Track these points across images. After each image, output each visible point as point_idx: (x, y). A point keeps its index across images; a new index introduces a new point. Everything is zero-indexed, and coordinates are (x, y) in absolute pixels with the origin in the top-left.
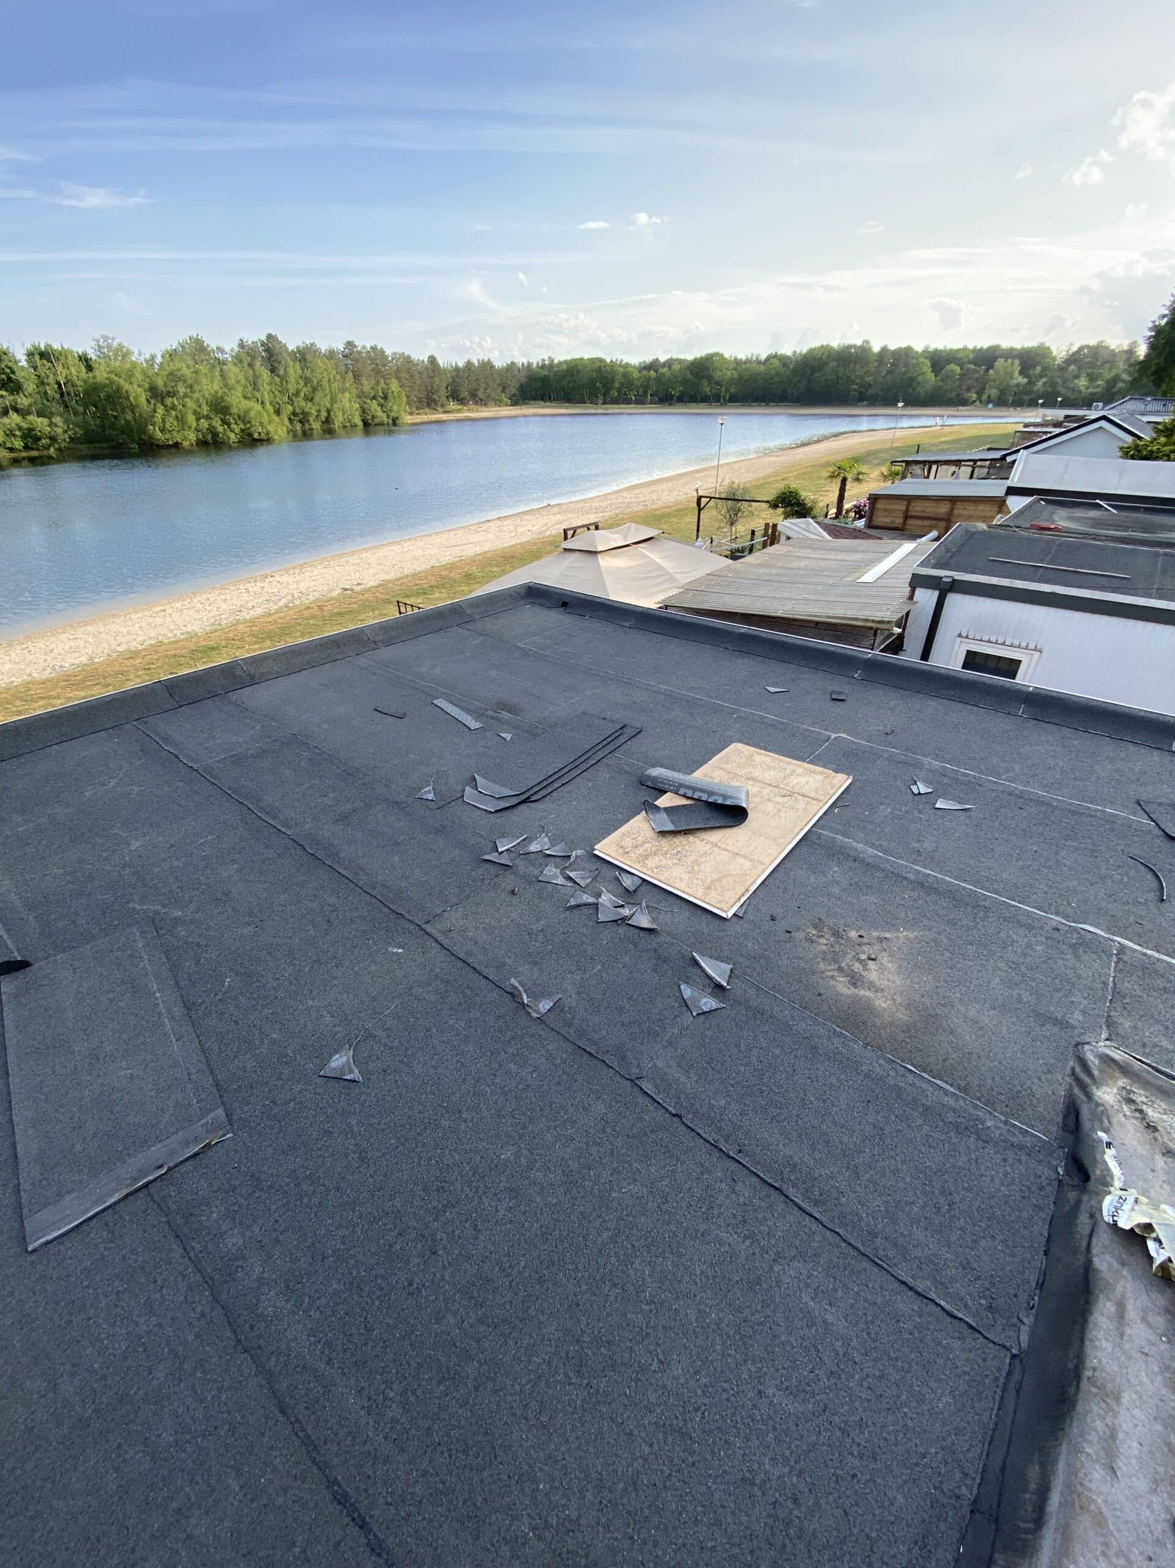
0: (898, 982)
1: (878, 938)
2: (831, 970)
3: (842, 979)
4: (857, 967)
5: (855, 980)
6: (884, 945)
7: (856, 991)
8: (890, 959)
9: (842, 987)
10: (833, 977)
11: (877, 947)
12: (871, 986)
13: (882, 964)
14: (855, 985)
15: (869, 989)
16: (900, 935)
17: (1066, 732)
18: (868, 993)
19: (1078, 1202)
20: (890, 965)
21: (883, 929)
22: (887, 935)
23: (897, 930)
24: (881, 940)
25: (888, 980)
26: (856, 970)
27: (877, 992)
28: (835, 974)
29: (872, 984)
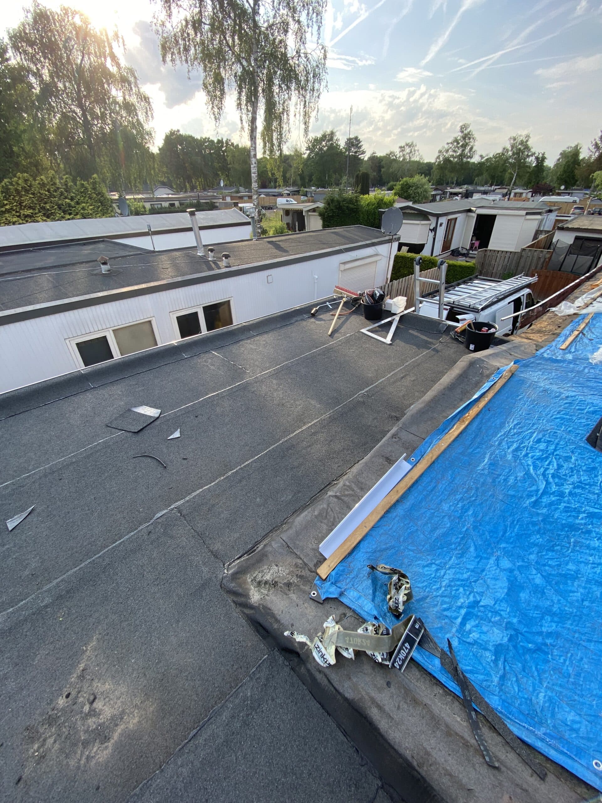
0: (124, 690)
1: (79, 677)
2: (81, 755)
3: (95, 749)
4: (92, 722)
5: (102, 735)
6: (88, 677)
7: (112, 741)
8: (102, 681)
10: (88, 758)
11: (86, 685)
12: (116, 720)
13: (102, 693)
14: (106, 739)
15: (117, 725)
16: (88, 653)
17: (36, 412)
18: (119, 730)
19: (308, 671)
20: (107, 686)
21: (74, 666)
22: (82, 666)
23: (84, 652)
24: (82, 677)
25: (118, 698)
26: (94, 727)
27: (122, 718)
28: (87, 753)
29: (113, 718)
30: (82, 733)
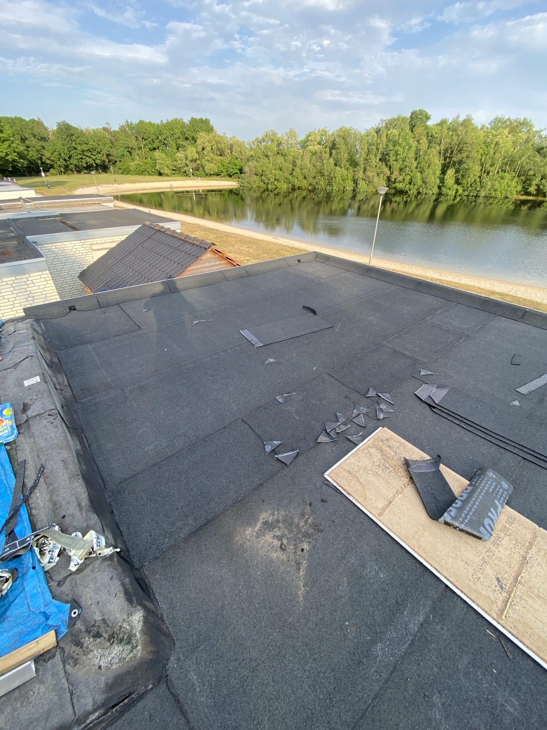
0: (260, 551)
1: (300, 564)
2: (278, 516)
3: (271, 518)
4: (278, 533)
5: (268, 526)
6: (293, 563)
7: (261, 522)
8: (281, 560)
9: (265, 516)
10: (274, 515)
11: (292, 557)
12: (262, 533)
13: (277, 550)
14: (265, 523)
15: (260, 530)
18: (258, 528)
20: (275, 555)
21: (308, 572)
22: (302, 572)
25: (263, 546)
26: (275, 530)
27: (257, 533)
28: (275, 517)
29: (264, 535)
30: (282, 526)
